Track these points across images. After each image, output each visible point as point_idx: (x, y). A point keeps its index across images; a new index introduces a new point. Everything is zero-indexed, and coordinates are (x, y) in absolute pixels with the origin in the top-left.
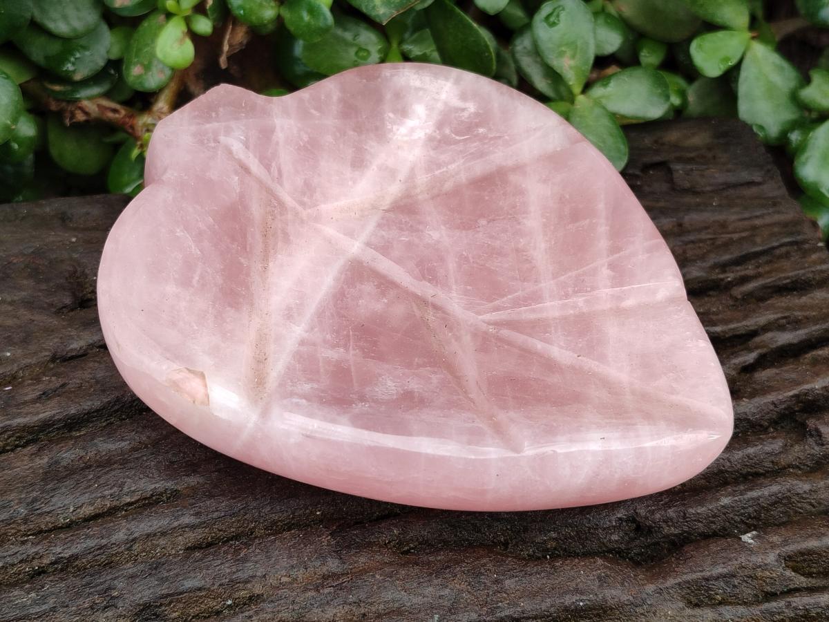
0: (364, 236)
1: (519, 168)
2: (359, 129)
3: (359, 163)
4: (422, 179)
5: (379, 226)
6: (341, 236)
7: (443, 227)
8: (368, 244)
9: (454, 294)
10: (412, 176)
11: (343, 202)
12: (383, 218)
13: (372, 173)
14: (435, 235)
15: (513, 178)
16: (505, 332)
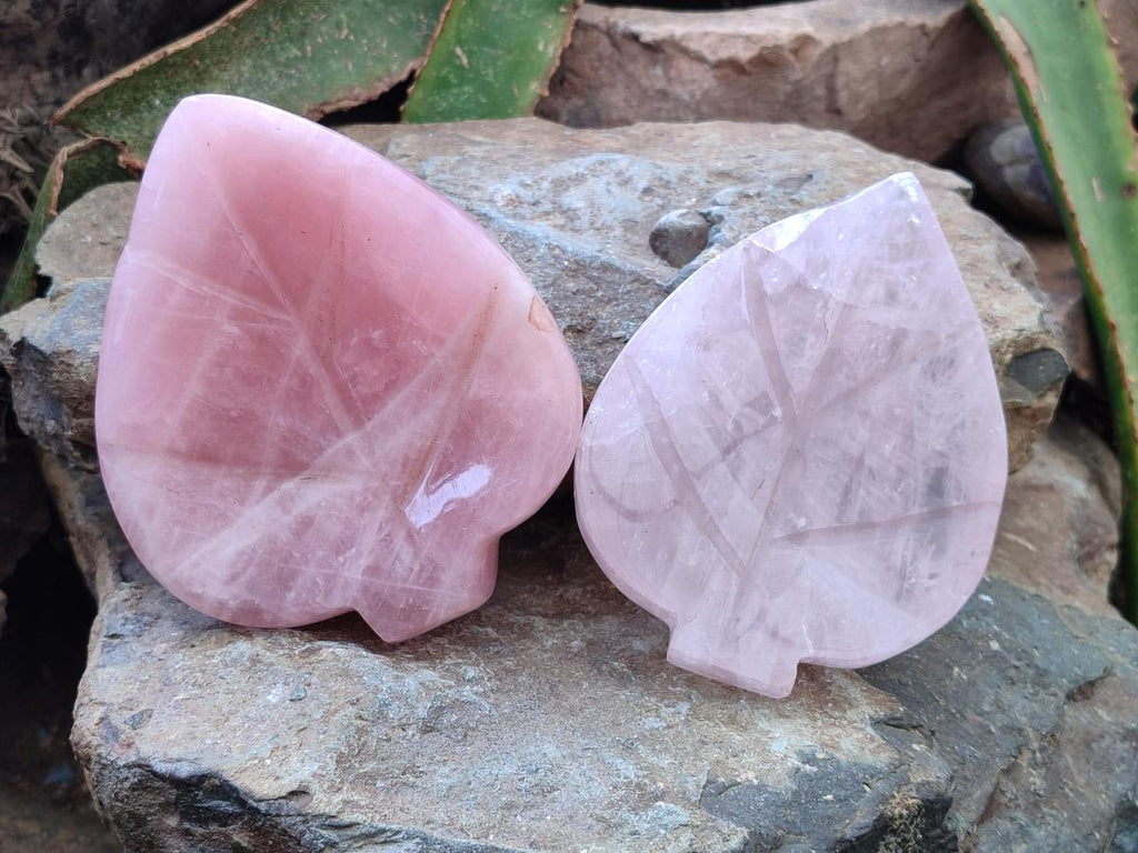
0: (340, 444)
1: (172, 452)
2: (288, 558)
3: (306, 523)
4: (260, 484)
5: (321, 450)
6: (358, 452)
7: (270, 425)
8: (339, 435)
9: (298, 352)
10: (269, 490)
11: (339, 487)
12: (315, 457)
13: (300, 508)
14: (281, 421)
15: (182, 445)
16: (279, 294)
